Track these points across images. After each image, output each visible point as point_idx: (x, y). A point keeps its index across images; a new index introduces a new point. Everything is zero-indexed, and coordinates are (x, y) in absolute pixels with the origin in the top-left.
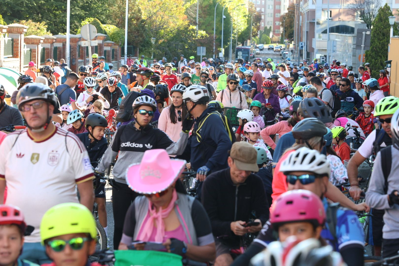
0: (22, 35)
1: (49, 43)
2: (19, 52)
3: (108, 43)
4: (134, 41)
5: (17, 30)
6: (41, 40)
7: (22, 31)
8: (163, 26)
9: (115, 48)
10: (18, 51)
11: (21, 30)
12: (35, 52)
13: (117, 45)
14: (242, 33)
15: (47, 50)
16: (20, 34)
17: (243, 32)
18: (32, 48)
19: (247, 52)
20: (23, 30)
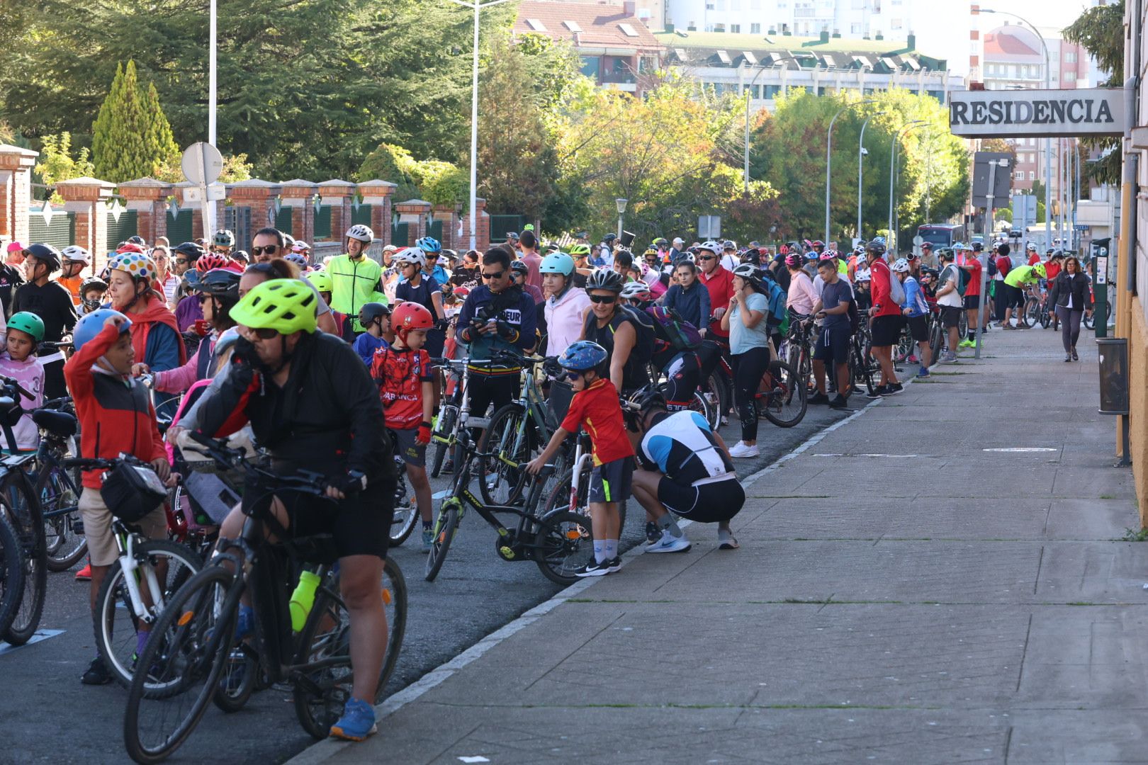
0: (17, 174)
1: (149, 198)
2: (9, 220)
3: (414, 206)
4: (523, 202)
5: (4, 160)
6: (101, 191)
7: (16, 164)
8: (646, 170)
9: (444, 219)
10: (5, 215)
11: (13, 162)
12: (87, 220)
13: (450, 211)
14: (947, 195)
15: (144, 218)
16: (11, 172)
17: (950, 190)
18: (78, 211)
19: (944, 238)
20: (18, 162)
